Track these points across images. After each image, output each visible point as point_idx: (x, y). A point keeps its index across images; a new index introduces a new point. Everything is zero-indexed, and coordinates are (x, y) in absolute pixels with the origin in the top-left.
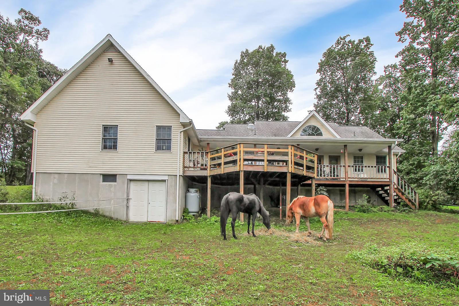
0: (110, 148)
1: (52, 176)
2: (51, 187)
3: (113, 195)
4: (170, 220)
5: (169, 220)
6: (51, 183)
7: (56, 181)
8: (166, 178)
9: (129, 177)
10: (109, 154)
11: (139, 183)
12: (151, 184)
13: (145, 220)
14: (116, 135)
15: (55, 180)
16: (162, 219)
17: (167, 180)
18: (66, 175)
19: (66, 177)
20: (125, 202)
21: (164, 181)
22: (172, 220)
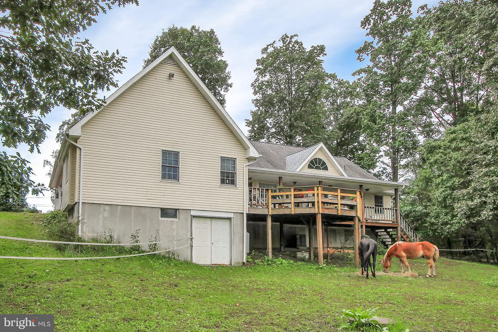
0: (170, 178)
1: (102, 208)
2: (101, 221)
3: (175, 233)
4: (237, 262)
5: (235, 263)
6: (101, 217)
7: (106, 214)
8: (231, 215)
9: (193, 213)
10: (170, 185)
11: (201, 220)
12: (214, 221)
13: (208, 263)
14: (176, 163)
15: (106, 212)
16: (226, 262)
17: (232, 218)
18: (119, 207)
19: (120, 210)
20: (189, 241)
21: (230, 219)
22: (238, 263)
